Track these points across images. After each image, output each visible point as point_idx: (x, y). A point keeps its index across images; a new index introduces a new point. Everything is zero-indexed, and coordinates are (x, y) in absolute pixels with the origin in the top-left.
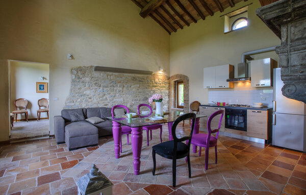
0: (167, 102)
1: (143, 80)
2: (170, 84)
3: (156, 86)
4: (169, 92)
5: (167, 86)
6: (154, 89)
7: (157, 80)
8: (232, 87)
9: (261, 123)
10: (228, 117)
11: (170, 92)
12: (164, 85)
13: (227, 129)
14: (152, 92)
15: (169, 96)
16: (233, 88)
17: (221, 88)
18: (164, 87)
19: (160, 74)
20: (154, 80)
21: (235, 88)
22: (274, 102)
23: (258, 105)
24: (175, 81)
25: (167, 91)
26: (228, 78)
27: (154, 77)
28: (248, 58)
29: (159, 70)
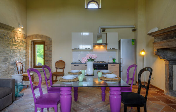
0: (24, 63)
2: (27, 43)
3: (15, 45)
4: (26, 52)
5: (25, 45)
7: (16, 38)
14: (12, 51)
15: (26, 56)
18: (22, 46)
22: (122, 59)
24: (32, 41)
25: (25, 51)
27: (14, 35)
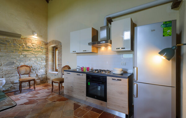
0: (43, 66)
1: (6, 42)
2: (47, 49)
3: (28, 51)
5: (44, 51)
6: (25, 53)
7: (29, 44)
8: (96, 51)
9: (121, 93)
10: (89, 84)
11: (47, 57)
12: (39, 50)
13: (88, 97)
14: (22, 55)
15: (47, 60)
16: (97, 53)
17: (85, 53)
18: (39, 52)
19: (35, 39)
20: (26, 44)
21: (99, 52)
22: (135, 68)
23: (118, 71)
24: (53, 47)
26: (91, 41)
27: (26, 41)
28: (110, 20)
29: (33, 34)
